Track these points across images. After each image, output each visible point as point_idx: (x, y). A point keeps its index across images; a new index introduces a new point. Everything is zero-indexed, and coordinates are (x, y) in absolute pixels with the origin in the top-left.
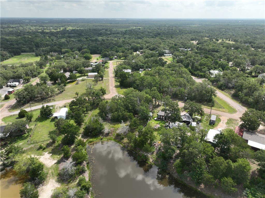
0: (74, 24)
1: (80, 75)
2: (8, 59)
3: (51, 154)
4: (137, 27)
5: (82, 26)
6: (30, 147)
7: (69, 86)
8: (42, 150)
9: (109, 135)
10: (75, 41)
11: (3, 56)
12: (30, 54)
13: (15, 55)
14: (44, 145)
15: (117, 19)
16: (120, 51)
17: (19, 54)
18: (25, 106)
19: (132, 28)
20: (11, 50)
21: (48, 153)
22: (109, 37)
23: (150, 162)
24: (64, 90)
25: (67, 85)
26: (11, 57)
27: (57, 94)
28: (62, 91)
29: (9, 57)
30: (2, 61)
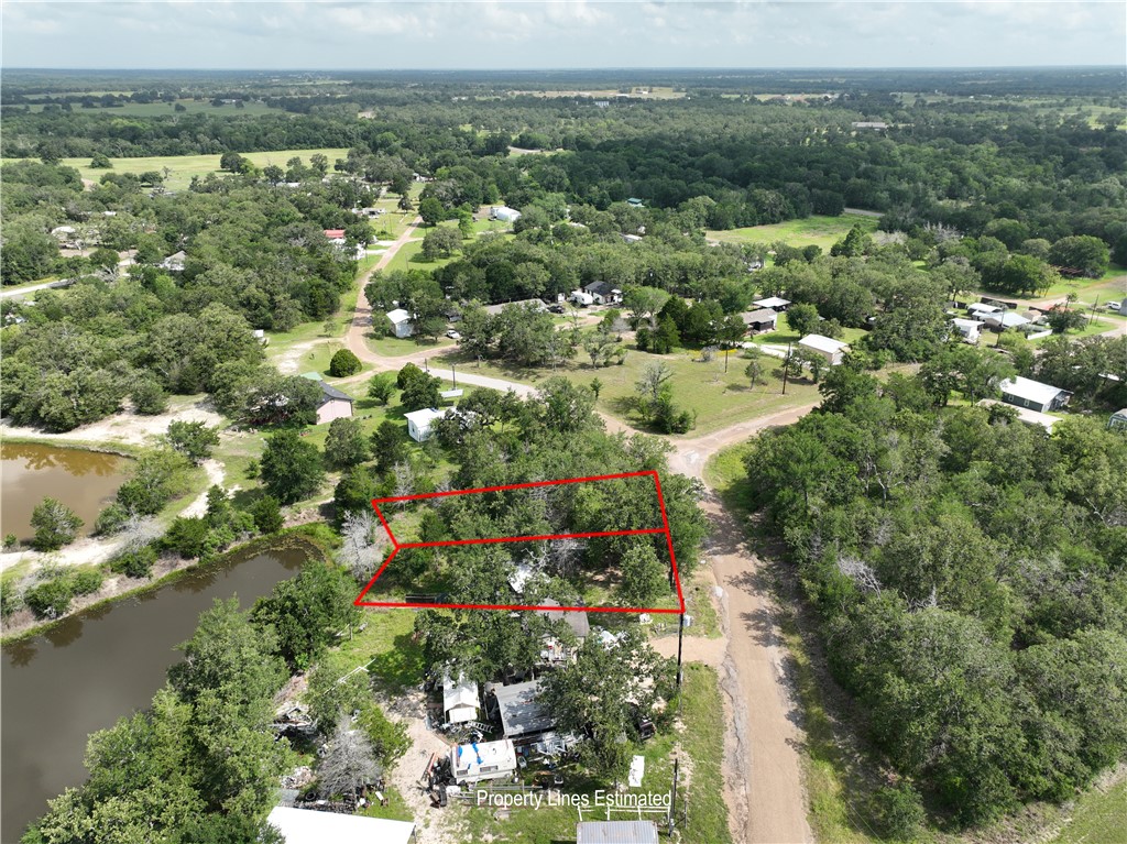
1: (796, 334)
11: (761, 211)
13: (823, 213)
17: (835, 213)
20: (817, 192)
24: (620, 363)
25: (676, 349)
26: (793, 218)
27: (583, 366)
28: (606, 365)
29: (786, 217)
30: (747, 226)
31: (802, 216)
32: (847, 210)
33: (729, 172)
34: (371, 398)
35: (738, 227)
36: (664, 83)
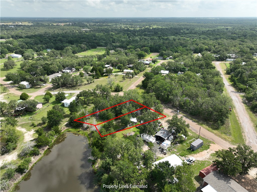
0: (161, 23)
1: (119, 70)
2: (85, 51)
3: (35, 132)
4: (227, 26)
5: (167, 25)
6: (28, 122)
7: (101, 79)
8: (33, 127)
9: (87, 129)
10: (147, 39)
11: (82, 49)
12: (103, 48)
13: (93, 48)
14: (36, 124)
15: (210, 18)
16: (179, 51)
17: (95, 48)
18: (57, 90)
19: (219, 28)
20: (90, 44)
21: (34, 131)
22: (182, 37)
23: (95, 167)
24: (93, 82)
25: (100, 77)
26: (88, 50)
27: (86, 84)
28: (91, 83)
29: (87, 50)
30: (80, 52)
31: (90, 49)
32: (98, 47)
33: (66, 41)
34: (44, 102)
35: (79, 53)
36: (24, 21)
